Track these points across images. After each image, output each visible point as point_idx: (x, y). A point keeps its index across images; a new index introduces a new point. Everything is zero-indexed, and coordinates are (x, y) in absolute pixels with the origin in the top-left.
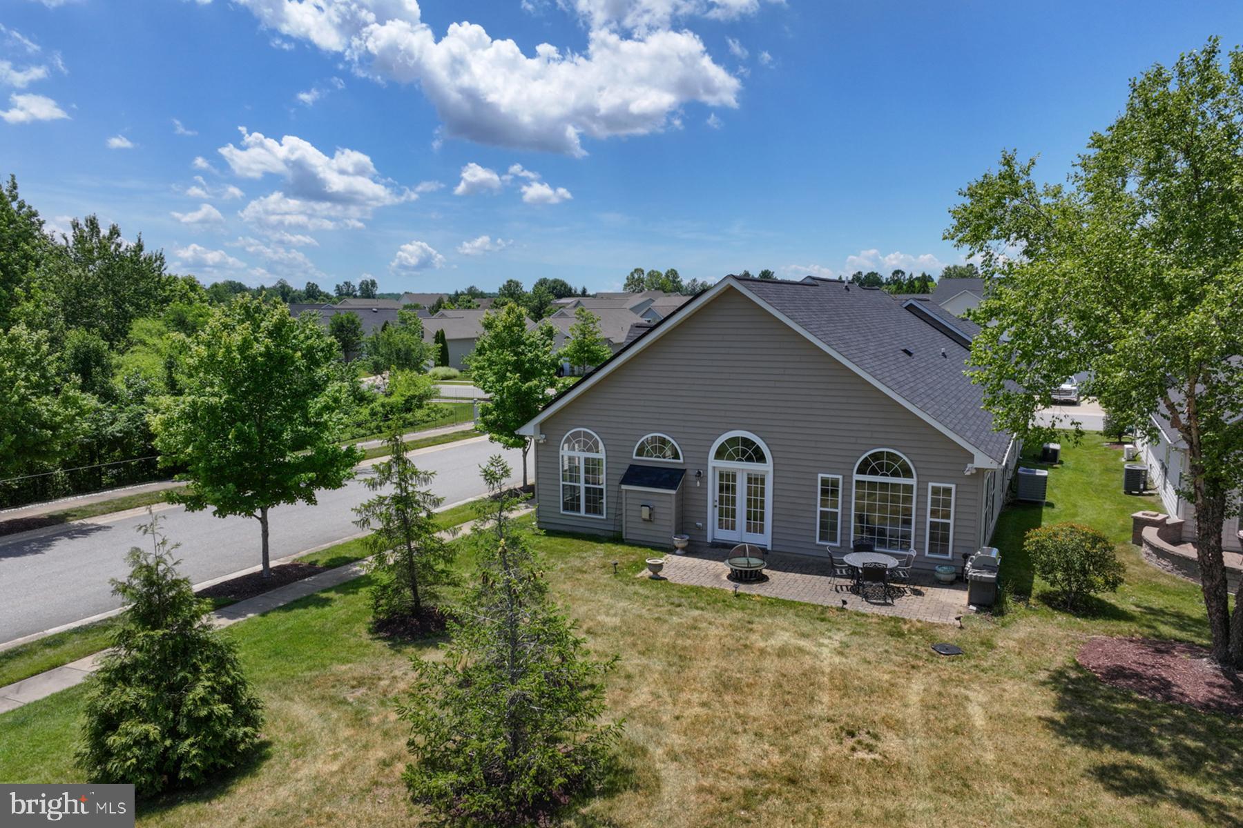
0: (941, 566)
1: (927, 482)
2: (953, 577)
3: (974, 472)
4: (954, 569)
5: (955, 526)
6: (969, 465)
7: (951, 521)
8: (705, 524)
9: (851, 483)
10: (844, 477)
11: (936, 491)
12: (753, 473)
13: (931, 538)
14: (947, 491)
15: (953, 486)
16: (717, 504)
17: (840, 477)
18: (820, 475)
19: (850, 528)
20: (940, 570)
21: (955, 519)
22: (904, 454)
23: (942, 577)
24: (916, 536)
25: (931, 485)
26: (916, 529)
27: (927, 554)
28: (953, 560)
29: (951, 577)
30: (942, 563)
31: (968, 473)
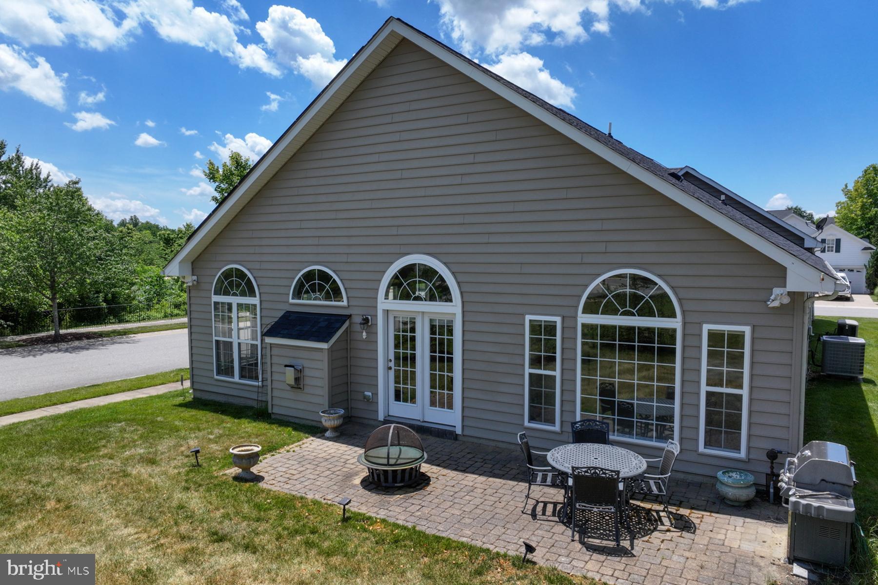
0: (727, 470)
1: (700, 325)
2: (750, 493)
3: (786, 300)
4: (751, 478)
5: (751, 400)
6: (777, 291)
7: (745, 392)
8: (375, 394)
9: (575, 328)
10: (563, 318)
11: (715, 338)
12: (437, 317)
13: (709, 422)
14: (736, 340)
15: (747, 330)
16: (392, 364)
17: (558, 320)
18: (528, 318)
19: (574, 402)
20: (725, 479)
21: (752, 388)
22: (659, 276)
23: (730, 493)
24: (682, 416)
25: (706, 328)
26: (682, 405)
27: (701, 448)
28: (749, 461)
29: (748, 494)
30: (731, 466)
31: (776, 304)
